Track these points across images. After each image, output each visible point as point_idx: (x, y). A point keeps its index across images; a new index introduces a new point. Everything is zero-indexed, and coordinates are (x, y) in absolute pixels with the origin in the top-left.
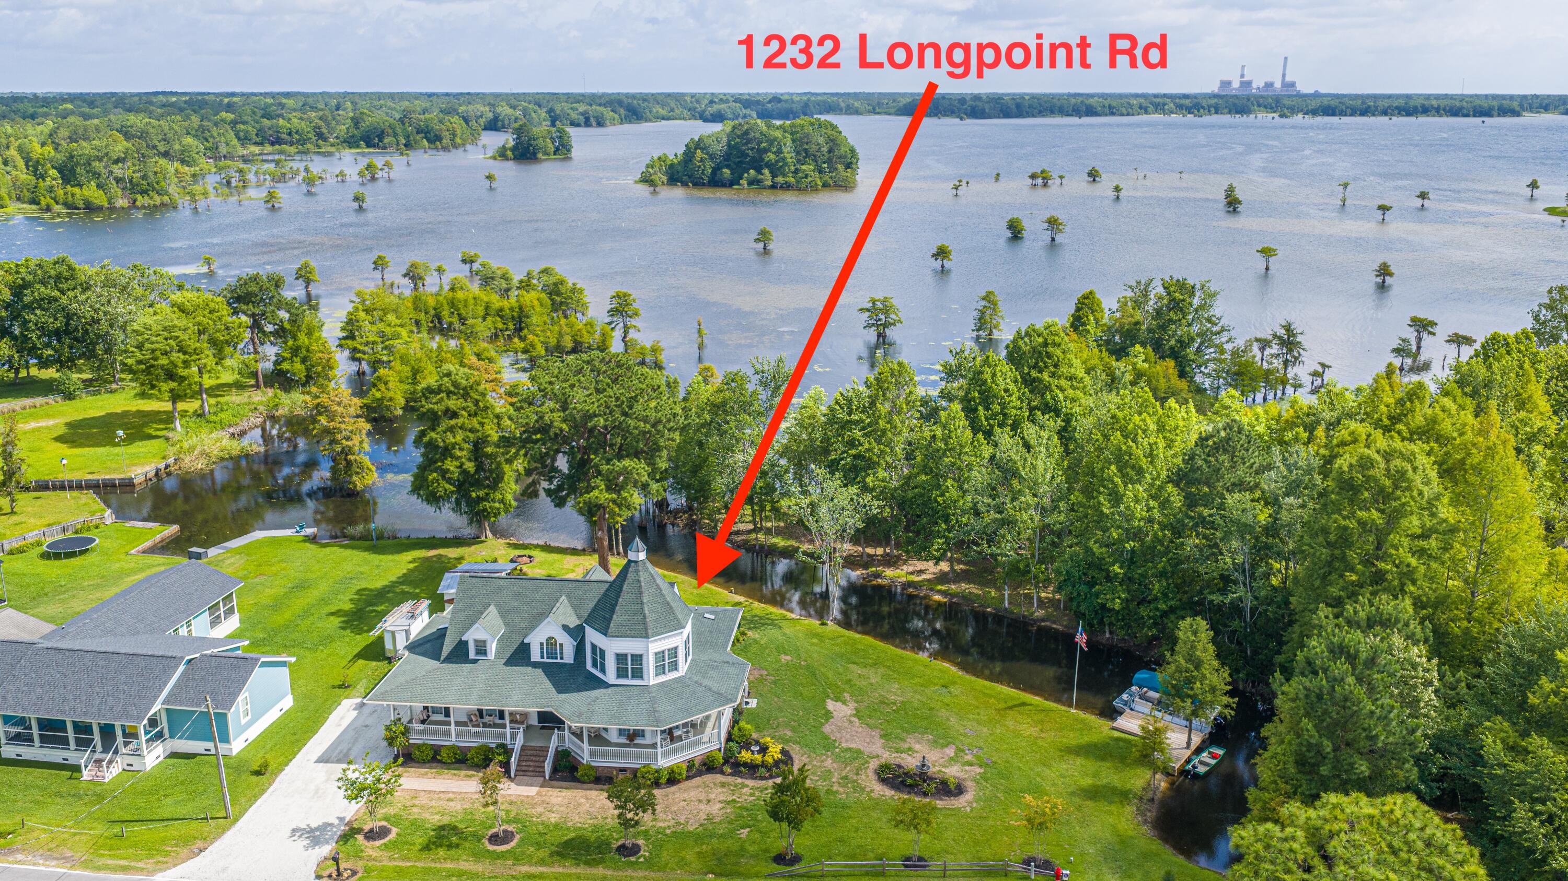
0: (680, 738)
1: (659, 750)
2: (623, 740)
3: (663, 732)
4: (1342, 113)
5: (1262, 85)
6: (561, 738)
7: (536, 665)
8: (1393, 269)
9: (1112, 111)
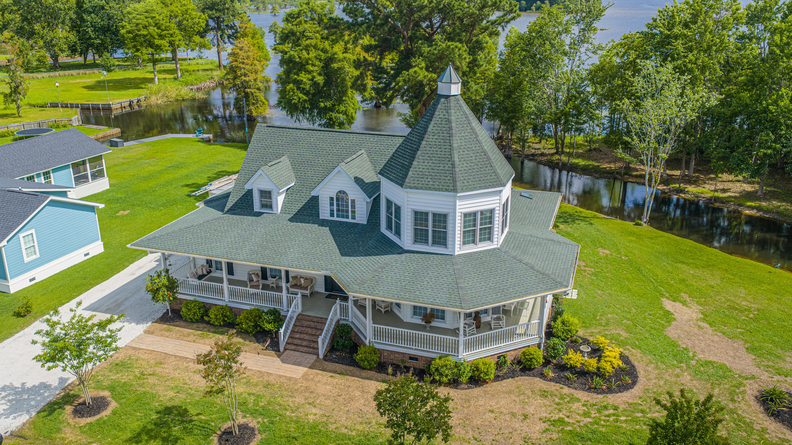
0: (489, 326)
1: (462, 339)
2: (418, 320)
3: (468, 315)
6: (344, 310)
7: (323, 223)
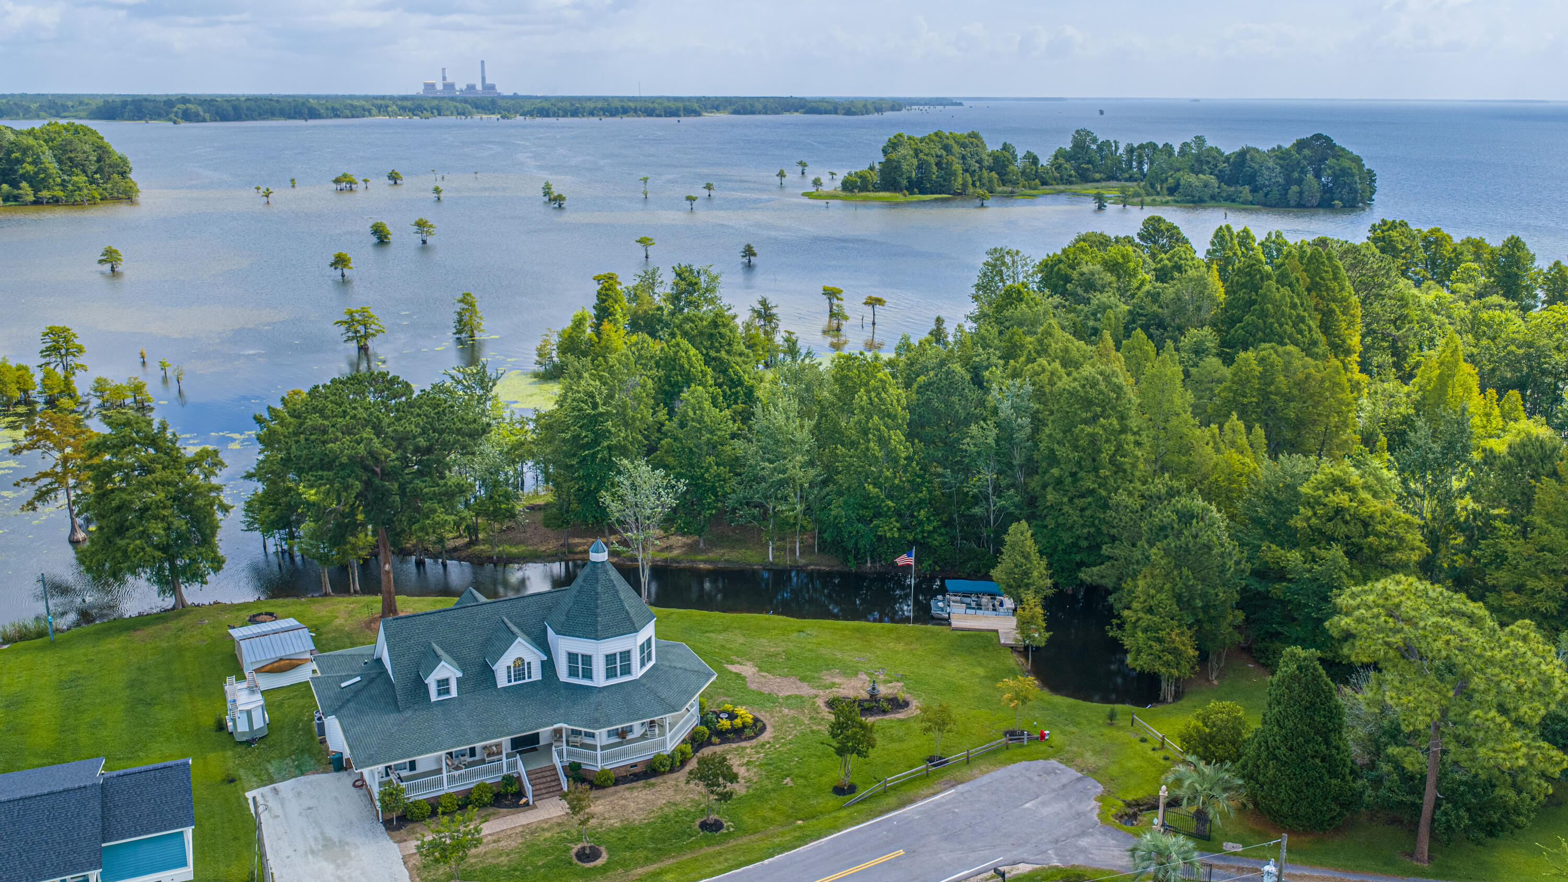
1: (668, 736)
4: (556, 115)
5: (464, 87)
6: (560, 754)
8: (755, 250)
9: (335, 113)
